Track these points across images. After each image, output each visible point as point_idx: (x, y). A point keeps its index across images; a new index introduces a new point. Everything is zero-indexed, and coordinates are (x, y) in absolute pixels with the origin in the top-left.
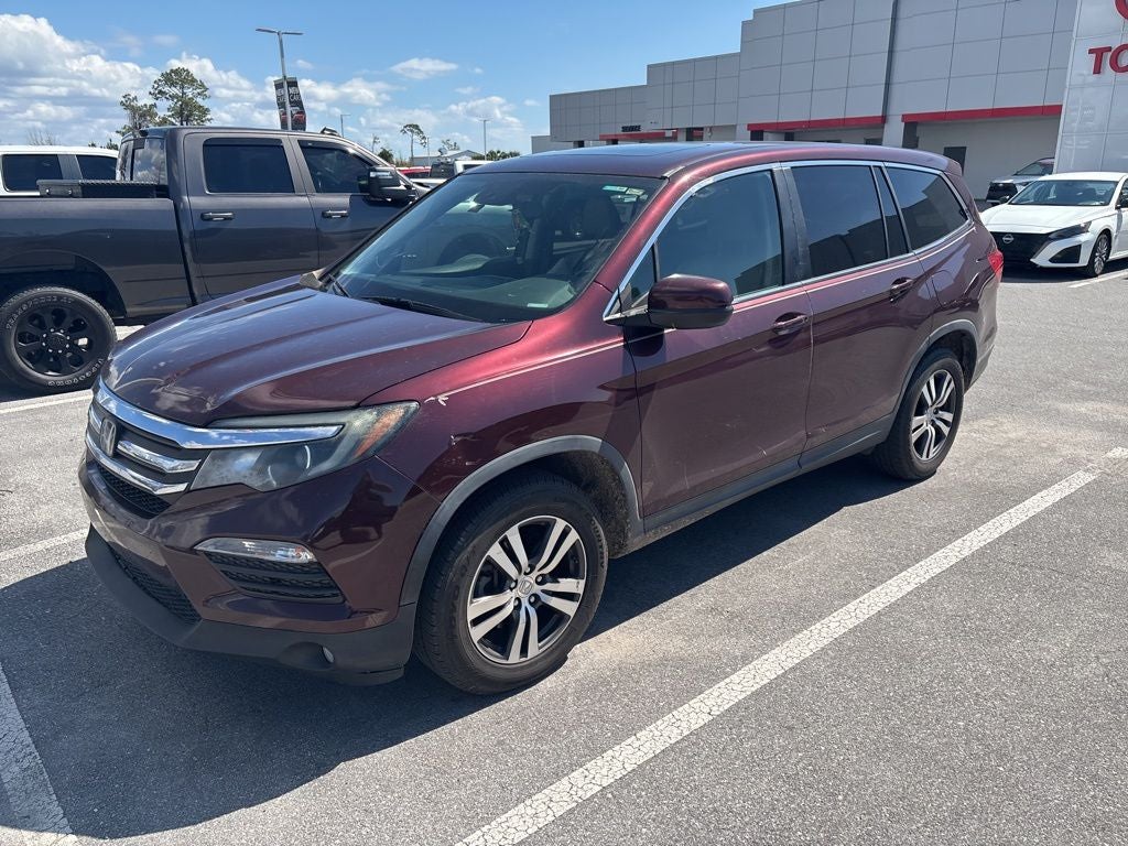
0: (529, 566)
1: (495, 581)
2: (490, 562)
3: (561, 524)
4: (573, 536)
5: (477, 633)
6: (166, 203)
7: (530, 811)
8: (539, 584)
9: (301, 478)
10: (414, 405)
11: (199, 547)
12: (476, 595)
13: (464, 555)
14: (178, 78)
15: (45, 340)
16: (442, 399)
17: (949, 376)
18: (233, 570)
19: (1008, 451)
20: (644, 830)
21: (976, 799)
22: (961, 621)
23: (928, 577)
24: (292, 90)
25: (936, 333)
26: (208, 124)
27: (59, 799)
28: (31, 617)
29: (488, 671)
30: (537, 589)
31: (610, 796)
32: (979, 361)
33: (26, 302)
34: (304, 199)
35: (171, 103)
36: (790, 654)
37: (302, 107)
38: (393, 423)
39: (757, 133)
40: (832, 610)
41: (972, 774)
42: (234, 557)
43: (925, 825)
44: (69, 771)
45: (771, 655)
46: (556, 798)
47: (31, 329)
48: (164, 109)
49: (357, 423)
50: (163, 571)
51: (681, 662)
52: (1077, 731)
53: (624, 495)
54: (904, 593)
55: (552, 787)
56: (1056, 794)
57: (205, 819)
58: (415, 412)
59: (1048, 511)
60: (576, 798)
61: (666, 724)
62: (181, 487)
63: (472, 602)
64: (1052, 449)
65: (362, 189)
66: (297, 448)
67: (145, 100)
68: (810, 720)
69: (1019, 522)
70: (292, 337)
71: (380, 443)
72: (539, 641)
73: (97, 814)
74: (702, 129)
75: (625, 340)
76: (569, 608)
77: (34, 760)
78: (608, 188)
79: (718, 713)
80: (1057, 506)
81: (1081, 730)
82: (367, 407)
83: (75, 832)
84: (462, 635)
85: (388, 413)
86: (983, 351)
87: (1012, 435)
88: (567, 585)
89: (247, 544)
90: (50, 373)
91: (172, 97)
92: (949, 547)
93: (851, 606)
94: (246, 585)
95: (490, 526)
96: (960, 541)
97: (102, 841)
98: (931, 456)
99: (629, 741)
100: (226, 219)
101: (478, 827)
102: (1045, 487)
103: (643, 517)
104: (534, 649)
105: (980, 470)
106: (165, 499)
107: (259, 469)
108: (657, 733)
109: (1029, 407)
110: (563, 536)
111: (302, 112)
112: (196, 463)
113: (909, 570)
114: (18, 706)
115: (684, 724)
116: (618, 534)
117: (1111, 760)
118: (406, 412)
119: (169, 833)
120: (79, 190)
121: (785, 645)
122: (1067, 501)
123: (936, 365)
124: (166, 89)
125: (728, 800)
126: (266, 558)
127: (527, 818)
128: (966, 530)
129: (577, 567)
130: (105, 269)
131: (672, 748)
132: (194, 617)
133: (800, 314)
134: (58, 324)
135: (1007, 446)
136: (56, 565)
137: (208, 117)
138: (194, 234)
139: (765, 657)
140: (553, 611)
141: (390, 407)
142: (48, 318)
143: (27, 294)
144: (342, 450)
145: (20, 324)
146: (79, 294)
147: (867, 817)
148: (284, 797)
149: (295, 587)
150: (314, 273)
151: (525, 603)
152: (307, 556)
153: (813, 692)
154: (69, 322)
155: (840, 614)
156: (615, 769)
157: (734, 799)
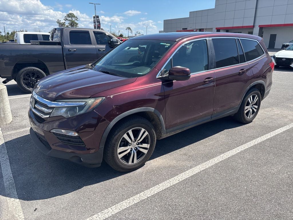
0: (135, 140)
1: (125, 143)
2: (124, 138)
3: (143, 130)
4: (147, 133)
5: (120, 156)
6: (60, 47)
7: (128, 202)
8: (137, 145)
9: (76, 115)
10: (104, 98)
11: (51, 131)
12: (120, 146)
13: (117, 136)
14: (71, 15)
15: (30, 80)
16: (111, 96)
17: (256, 96)
18: (59, 137)
19: (274, 117)
20: (156, 208)
21: (245, 207)
22: (251, 161)
23: (244, 149)
24: (97, 19)
25: (252, 84)
26: (78, 27)
27: (16, 190)
28: (17, 147)
29: (123, 166)
30: (137, 146)
31: (149, 199)
32: (266, 92)
33: (25, 71)
34: (94, 46)
35: (69, 22)
36: (203, 167)
37: (100, 23)
38: (98, 102)
39: (218, 30)
40: (216, 156)
41: (246, 200)
42: (60, 134)
43: (230, 213)
44: (20, 184)
45: (198, 167)
46: (136, 199)
47: (26, 77)
48: (67, 23)
49: (90, 102)
50: (44, 136)
51: (174, 167)
52: (277, 192)
53: (161, 123)
54: (237, 153)
55: (135, 196)
56: (268, 207)
57: (50, 198)
58: (104, 99)
59: (281, 133)
60: (140, 199)
61: (167, 182)
62: (48, 116)
63: (119, 148)
64: (286, 117)
65: (109, 44)
66: (75, 107)
67: (63, 21)
68: (205, 184)
69: (273, 136)
70: (78, 80)
71: (95, 107)
72: (137, 159)
73: (25, 195)
74: (203, 29)
75: (162, 83)
76: (145, 151)
77: (12, 181)
78: (162, 44)
79: (181, 180)
80: (284, 132)
81: (278, 191)
82: (92, 98)
83: (19, 199)
84: (116, 157)
85: (97, 99)
86: (267, 89)
87: (276, 113)
88: (145, 145)
89: (63, 131)
90: (31, 88)
91: (69, 20)
92: (252, 141)
93: (222, 155)
94: (62, 141)
95: (124, 129)
96: (255, 140)
97: (25, 201)
98: (251, 117)
99: (156, 186)
100: (74, 51)
101: (115, 205)
102: (282, 127)
103: (166, 129)
104: (135, 161)
105: (265, 122)
106: (44, 119)
107: (66, 112)
108: (164, 184)
109: (283, 105)
110: (144, 133)
111: (100, 24)
112: (52, 110)
113: (239, 147)
114: (11, 168)
115: (172, 183)
116: (159, 133)
117: (285, 200)
118: (102, 99)
119: (41, 200)
120: (39, 43)
121: (202, 164)
122: (288, 131)
123: (252, 93)
124: (68, 18)
125: (179, 202)
126: (67, 134)
127: (127, 203)
128: (257, 137)
129: (148, 141)
130: (45, 63)
131: (167, 188)
132: (50, 149)
133: (212, 78)
134: (33, 76)
135: (274, 115)
136: (25, 135)
137: (78, 25)
138: (67, 55)
139: (196, 167)
140: (141, 152)
141: (98, 98)
142: (31, 75)
143: (26, 69)
144: (85, 108)
145: (24, 76)
146: (38, 69)
147: (215, 209)
148: (69, 194)
149: (73, 142)
150: (89, 64)
151: (133, 149)
152: (76, 134)
153: (207, 177)
154: (36, 76)
155: (218, 157)
156: (152, 193)
157: (181, 202)
